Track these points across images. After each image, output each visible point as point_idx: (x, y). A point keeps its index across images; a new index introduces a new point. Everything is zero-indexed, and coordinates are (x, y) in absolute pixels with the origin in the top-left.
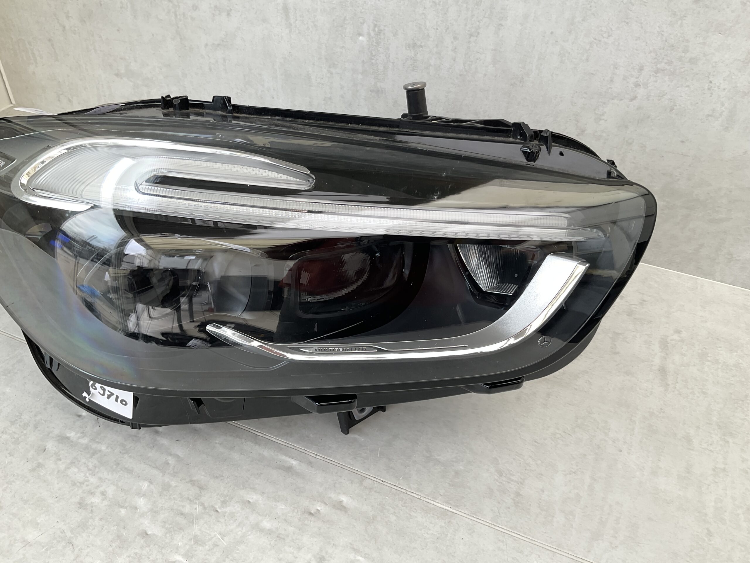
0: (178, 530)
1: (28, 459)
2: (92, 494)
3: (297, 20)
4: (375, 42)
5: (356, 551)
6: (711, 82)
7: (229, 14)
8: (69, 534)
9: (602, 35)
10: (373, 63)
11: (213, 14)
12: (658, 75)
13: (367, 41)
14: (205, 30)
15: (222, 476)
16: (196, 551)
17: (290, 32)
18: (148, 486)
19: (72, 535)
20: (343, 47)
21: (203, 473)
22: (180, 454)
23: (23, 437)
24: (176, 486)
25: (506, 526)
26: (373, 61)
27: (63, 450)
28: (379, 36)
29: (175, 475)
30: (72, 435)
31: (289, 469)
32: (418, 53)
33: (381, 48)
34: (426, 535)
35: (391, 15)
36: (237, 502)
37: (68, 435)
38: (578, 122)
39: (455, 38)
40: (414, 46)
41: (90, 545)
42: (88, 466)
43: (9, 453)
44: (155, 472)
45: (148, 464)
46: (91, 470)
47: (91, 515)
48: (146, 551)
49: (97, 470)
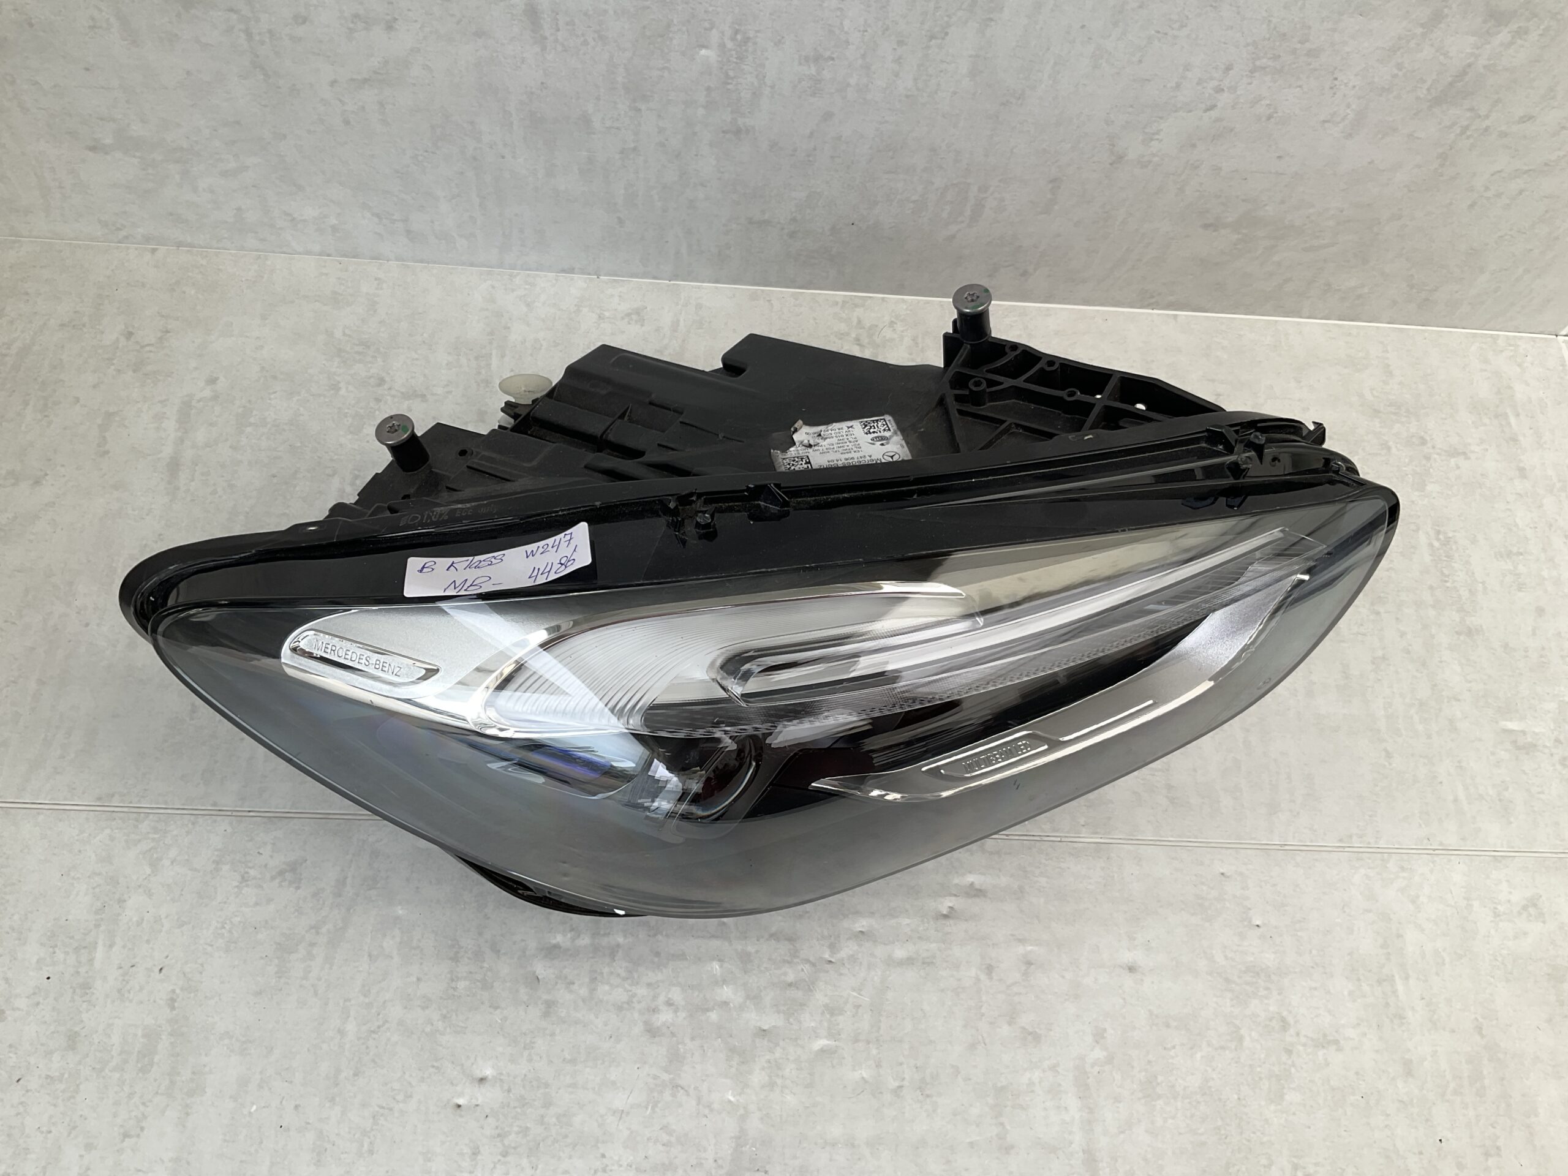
0: (799, 1007)
1: (525, 1003)
2: (655, 1010)
3: (558, 30)
4: (734, 56)
5: (1022, 941)
6: (1335, 79)
7: (390, 28)
8: (666, 1077)
9: (1170, 26)
10: (729, 89)
11: (351, 29)
13: (719, 56)
14: (329, 57)
15: (807, 912)
16: (838, 1024)
17: (544, 49)
18: (721, 967)
19: (672, 1076)
20: (665, 68)
21: (780, 918)
23: (489, 974)
24: (757, 952)
25: (1172, 836)
26: (730, 87)
27: (565, 967)
28: (744, 48)
30: (559, 939)
32: (823, 69)
33: (747, 65)
34: (1089, 887)
35: (772, 14)
36: (847, 939)
37: (554, 942)
38: (1114, 146)
40: (817, 58)
41: (704, 1078)
42: (619, 975)
43: (490, 1007)
44: (715, 943)
45: (699, 937)
46: (627, 979)
47: (675, 1039)
48: (778, 1053)
49: (636, 975)
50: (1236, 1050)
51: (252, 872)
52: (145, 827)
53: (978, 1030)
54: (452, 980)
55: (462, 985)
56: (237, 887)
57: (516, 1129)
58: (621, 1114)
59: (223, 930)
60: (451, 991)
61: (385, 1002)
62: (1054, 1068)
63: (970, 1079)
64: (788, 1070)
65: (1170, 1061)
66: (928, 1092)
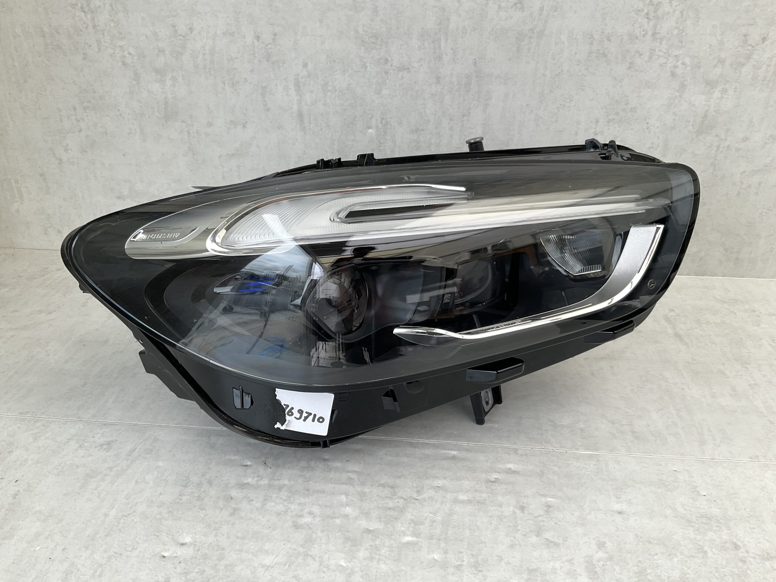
0: (394, 520)
1: (221, 508)
2: (301, 516)
3: (311, 123)
4: (382, 132)
5: (545, 496)
6: (648, 123)
7: (244, 127)
8: (301, 550)
9: (565, 101)
10: (381, 149)
11: (229, 128)
12: (610, 124)
13: (376, 132)
14: (219, 143)
15: (404, 475)
16: (419, 530)
17: (305, 133)
18: (346, 498)
19: (305, 550)
20: (354, 140)
21: (386, 477)
22: (357, 469)
23: (203, 494)
24: (371, 492)
25: (638, 453)
26: (382, 148)
27: (250, 493)
28: (386, 127)
29: (363, 484)
30: (250, 480)
31: (454, 458)
32: (420, 136)
33: (388, 136)
34: (587, 473)
35: (396, 109)
36: (428, 489)
37: (246, 482)
39: (451, 120)
40: (417, 130)
41: (326, 552)
42: (281, 498)
43: (199, 509)
44: (344, 487)
45: (335, 483)
46: (287, 500)
47: (311, 531)
48: (378, 542)
49: (292, 499)
50: (703, 558)
51: (86, 444)
52: (38, 424)
53: (515, 538)
54: (180, 495)
55: (185, 498)
56: (76, 449)
57: (197, 570)
58: (267, 568)
59: (59, 467)
60: (178, 500)
61: (137, 503)
62: (570, 561)
63: (510, 564)
64: (383, 551)
65: (655, 562)
66: (480, 569)
